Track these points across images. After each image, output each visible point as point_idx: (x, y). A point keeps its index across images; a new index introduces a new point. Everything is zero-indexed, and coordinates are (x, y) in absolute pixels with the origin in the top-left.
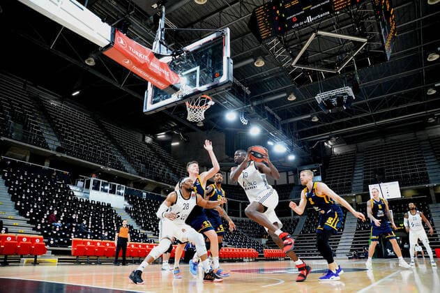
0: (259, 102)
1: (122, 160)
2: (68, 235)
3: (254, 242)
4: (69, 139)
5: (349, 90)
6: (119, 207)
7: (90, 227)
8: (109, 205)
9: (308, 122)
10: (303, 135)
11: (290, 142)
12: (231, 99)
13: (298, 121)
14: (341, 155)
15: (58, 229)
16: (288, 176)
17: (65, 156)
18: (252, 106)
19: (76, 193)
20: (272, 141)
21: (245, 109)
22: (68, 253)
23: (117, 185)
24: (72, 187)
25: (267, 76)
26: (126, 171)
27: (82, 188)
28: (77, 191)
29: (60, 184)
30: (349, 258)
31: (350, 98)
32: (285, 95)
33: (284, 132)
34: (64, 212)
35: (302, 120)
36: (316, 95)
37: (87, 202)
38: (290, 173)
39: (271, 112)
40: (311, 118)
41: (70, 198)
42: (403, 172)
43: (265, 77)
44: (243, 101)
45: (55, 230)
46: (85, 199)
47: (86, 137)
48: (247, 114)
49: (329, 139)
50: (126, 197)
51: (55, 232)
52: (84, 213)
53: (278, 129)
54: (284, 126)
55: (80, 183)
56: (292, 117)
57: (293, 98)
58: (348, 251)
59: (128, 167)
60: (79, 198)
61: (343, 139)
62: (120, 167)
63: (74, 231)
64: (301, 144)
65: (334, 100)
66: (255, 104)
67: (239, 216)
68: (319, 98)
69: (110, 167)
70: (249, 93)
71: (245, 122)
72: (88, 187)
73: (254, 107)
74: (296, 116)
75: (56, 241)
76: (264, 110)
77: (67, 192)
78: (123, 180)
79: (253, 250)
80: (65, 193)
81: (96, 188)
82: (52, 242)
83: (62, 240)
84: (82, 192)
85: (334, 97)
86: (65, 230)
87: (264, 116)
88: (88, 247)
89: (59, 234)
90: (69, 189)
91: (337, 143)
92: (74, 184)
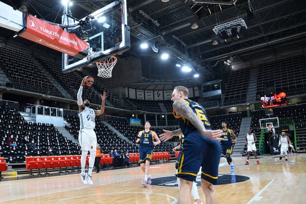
0: (168, 32)
1: (60, 88)
2: (23, 153)
3: (168, 146)
4: (15, 74)
5: (243, 22)
6: (59, 126)
7: (39, 144)
8: (52, 126)
9: (210, 45)
10: (205, 56)
11: (194, 60)
12: (144, 31)
13: (200, 45)
14: (238, 71)
15: (14, 149)
16: (194, 91)
17: (14, 89)
18: (161, 35)
19: (26, 118)
20: (179, 63)
21: (156, 39)
22: (24, 166)
23: (57, 109)
24: (22, 114)
25: (173, 9)
26: (63, 97)
27: (29, 113)
28: (26, 116)
29: (13, 112)
30: (243, 155)
31: (243, 28)
32: (189, 24)
33: (190, 56)
34: (18, 134)
35: (205, 44)
36: (214, 28)
37: (35, 124)
38: (196, 88)
39: (178, 39)
40: (212, 42)
41: (21, 123)
42: (290, 84)
43: (171, 10)
44: (154, 33)
46: (33, 122)
47: (28, 72)
48: (157, 44)
49: (228, 58)
50: (65, 117)
51: (12, 152)
52: (34, 134)
53: (184, 53)
54: (189, 50)
55: (28, 110)
56: (195, 42)
57: (196, 27)
58: (242, 150)
59: (64, 92)
60: (28, 122)
61: (238, 58)
62: (58, 93)
63: (27, 149)
64: (204, 64)
65: (229, 30)
66: (164, 33)
67: (155, 125)
68: (216, 29)
69: (50, 94)
70: (158, 25)
71: (156, 50)
72: (34, 112)
73: (164, 36)
74: (200, 41)
75: (15, 158)
76: (172, 38)
77: (19, 118)
78: (60, 104)
79: (166, 153)
80: (17, 119)
81: (40, 112)
82: (11, 160)
83: (18, 157)
84: (30, 116)
85: (229, 28)
86: (20, 149)
87: (172, 44)
88: (38, 163)
89: (16, 153)
90: (19, 115)
91: (235, 61)
92: (24, 111)
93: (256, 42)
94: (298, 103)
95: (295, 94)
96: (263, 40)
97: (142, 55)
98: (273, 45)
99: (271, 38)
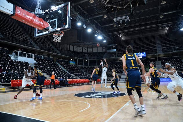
0: (92, 18)
1: (33, 43)
2: (9, 77)
3: (88, 76)
4: (7, 33)
5: (128, 18)
6: (31, 63)
7: (19, 73)
8: (27, 63)
9: (112, 26)
10: (109, 32)
11: (104, 33)
12: (79, 16)
13: (108, 26)
14: (125, 40)
15: (5, 75)
16: (103, 49)
17: (5, 41)
18: (88, 19)
19: (12, 58)
20: (96, 34)
21: (85, 21)
22: (10, 85)
23: (30, 54)
24: (10, 56)
25: (95, 6)
26: (34, 48)
27: (15, 56)
28: (12, 57)
29: (4, 54)
30: (125, 82)
31: (128, 20)
32: (103, 15)
33: (102, 31)
34: (7, 67)
35: (110, 26)
36: (114, 19)
37: (17, 62)
38: (104, 47)
39: (97, 22)
40: (113, 25)
41: (9, 61)
43: (94, 7)
44: (84, 18)
45: (3, 76)
46: (16, 61)
47: (15, 32)
48: (86, 24)
49: (121, 34)
50: (35, 59)
51: (3, 77)
52: (16, 67)
53: (99, 29)
54: (102, 28)
55: (14, 53)
57: (106, 17)
58: (124, 79)
59: (35, 45)
60: (13, 60)
61: (125, 34)
62: (31, 45)
63: (12, 75)
64: (109, 36)
65: (122, 21)
66: (90, 18)
67: (83, 65)
68: (115, 20)
69: (27, 46)
70: (87, 14)
71: (85, 27)
72: (17, 55)
73: (89, 20)
74: (107, 24)
75: (4, 80)
76: (93, 21)
77: (9, 58)
78: (32, 51)
79: (87, 80)
80: (7, 58)
81: (21, 55)
82: (2, 81)
83: (7, 80)
84: (15, 57)
85: (121, 20)
86: (8, 75)
87: (93, 24)
88: (18, 83)
89: (5, 77)
90: (9, 56)
91: (124, 35)
92: (11, 54)
93: (134, 27)
94: (151, 58)
95: (149, 54)
96: (137, 26)
97: (78, 28)
98: (142, 29)
99: (140, 26)
